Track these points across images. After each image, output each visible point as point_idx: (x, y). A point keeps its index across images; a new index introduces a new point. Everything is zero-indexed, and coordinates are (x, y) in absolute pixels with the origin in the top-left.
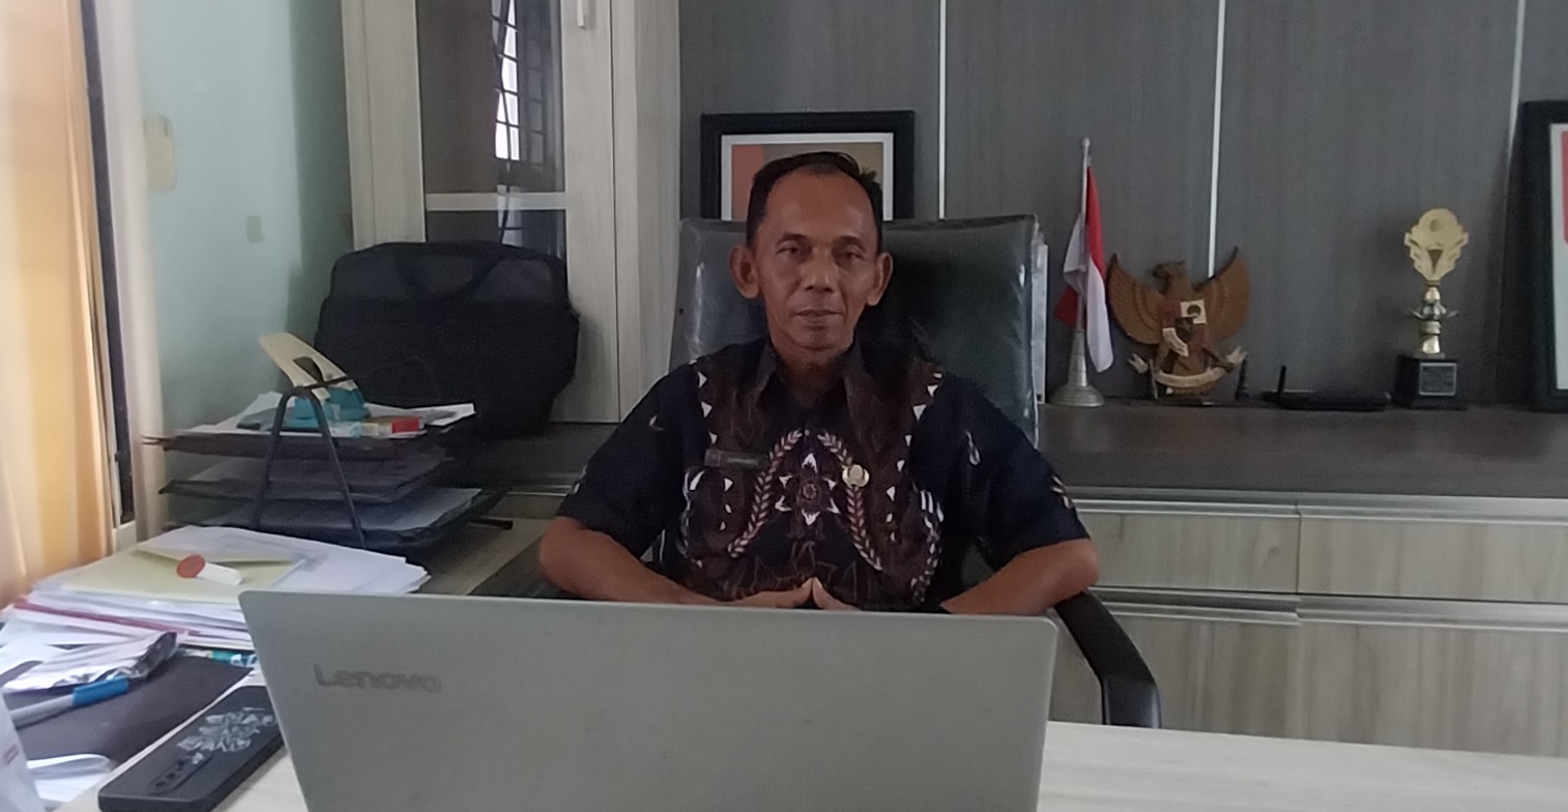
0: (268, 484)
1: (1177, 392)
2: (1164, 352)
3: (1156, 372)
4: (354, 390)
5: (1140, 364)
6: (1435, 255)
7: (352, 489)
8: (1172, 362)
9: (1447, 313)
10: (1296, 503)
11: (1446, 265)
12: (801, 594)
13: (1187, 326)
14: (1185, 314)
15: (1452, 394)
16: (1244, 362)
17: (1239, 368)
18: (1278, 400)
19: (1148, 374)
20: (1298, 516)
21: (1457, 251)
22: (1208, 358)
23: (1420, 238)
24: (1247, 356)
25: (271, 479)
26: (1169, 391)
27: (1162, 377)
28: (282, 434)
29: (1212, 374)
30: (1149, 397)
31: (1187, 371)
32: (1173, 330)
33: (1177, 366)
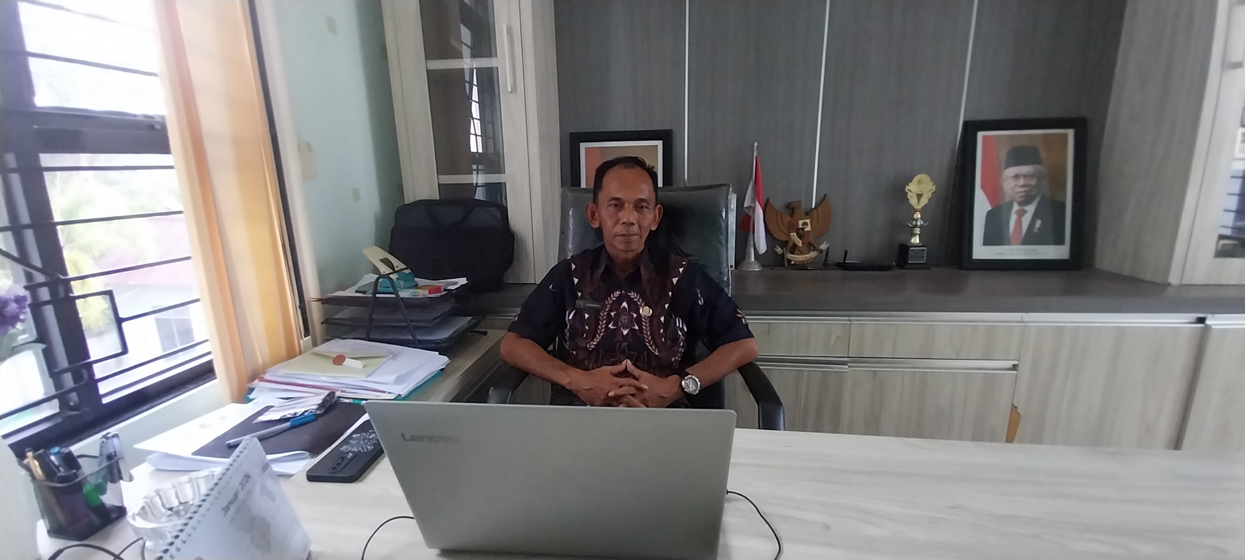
0: (372, 319)
1: (796, 263)
2: (790, 244)
3: (786, 254)
4: (410, 273)
5: (779, 250)
6: (919, 196)
7: (411, 321)
8: (794, 249)
9: (923, 224)
10: (849, 316)
11: (924, 201)
12: (620, 368)
13: (801, 232)
14: (801, 226)
15: (924, 262)
16: (828, 248)
17: (825, 252)
18: (843, 266)
19: (783, 255)
20: (850, 322)
21: (930, 194)
22: (811, 247)
23: (912, 188)
24: (829, 246)
25: (373, 317)
26: (793, 262)
27: (790, 256)
28: (378, 295)
29: (813, 254)
30: (783, 265)
31: (802, 253)
32: (795, 234)
33: (796, 251)
